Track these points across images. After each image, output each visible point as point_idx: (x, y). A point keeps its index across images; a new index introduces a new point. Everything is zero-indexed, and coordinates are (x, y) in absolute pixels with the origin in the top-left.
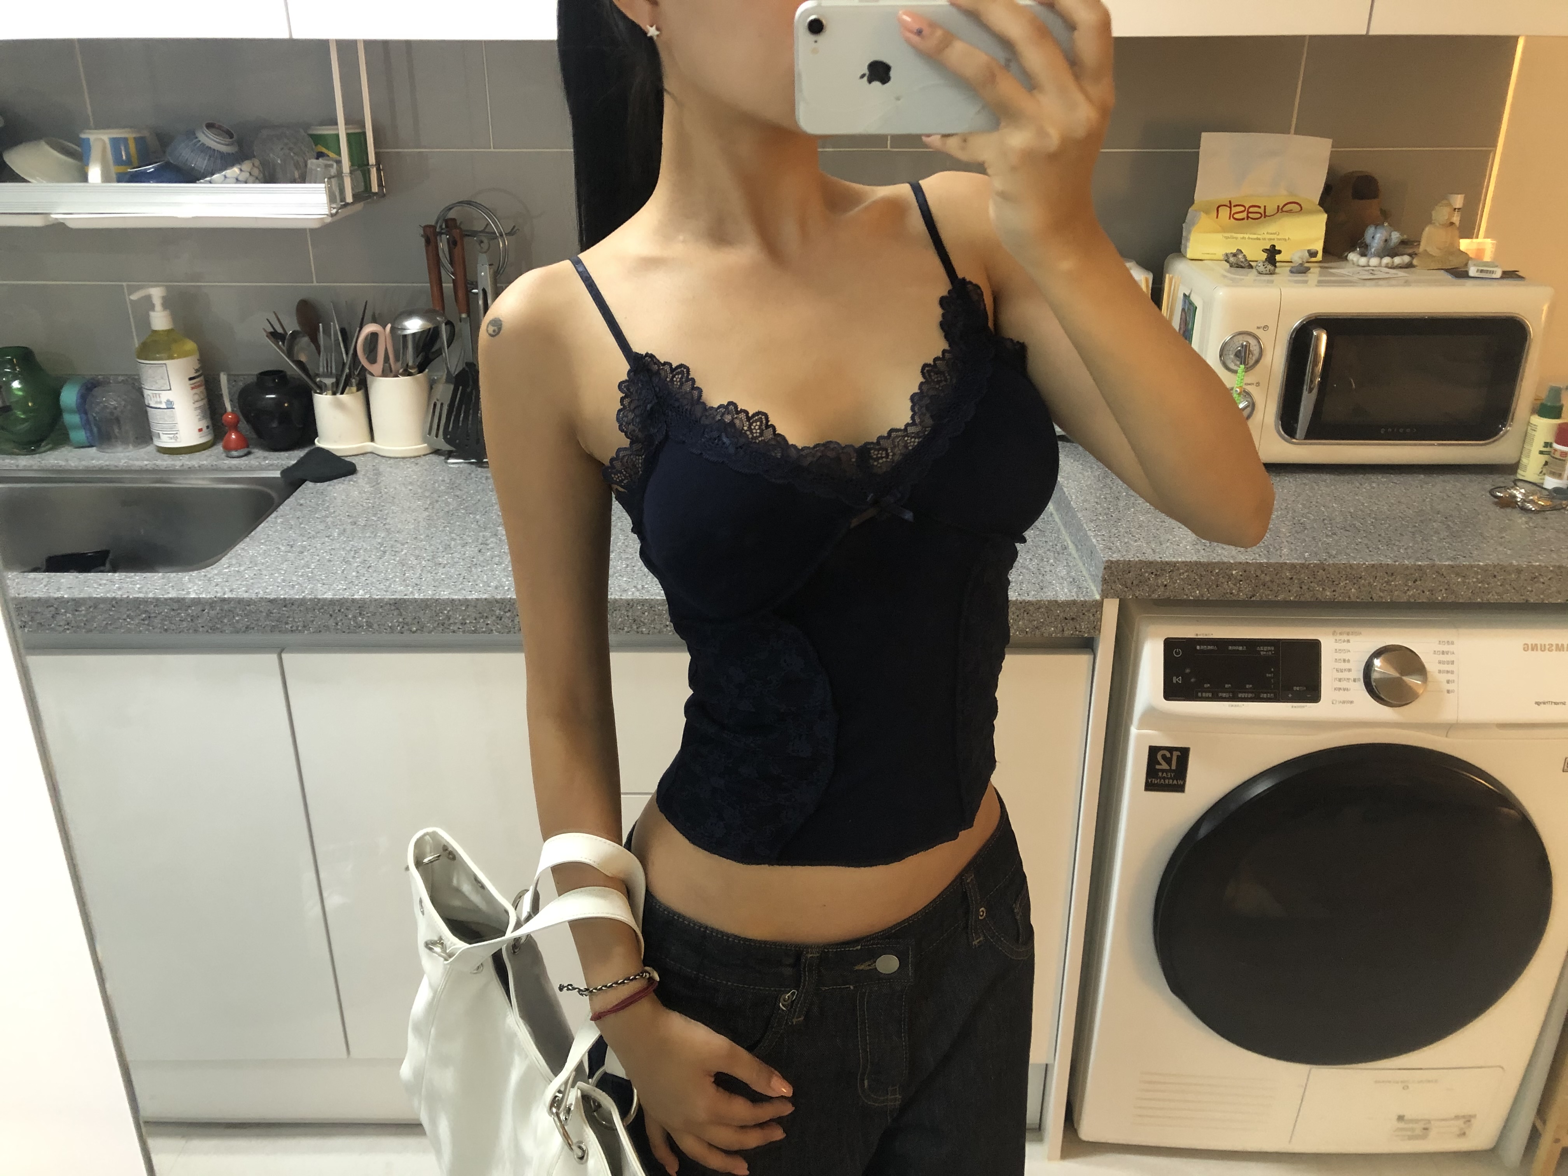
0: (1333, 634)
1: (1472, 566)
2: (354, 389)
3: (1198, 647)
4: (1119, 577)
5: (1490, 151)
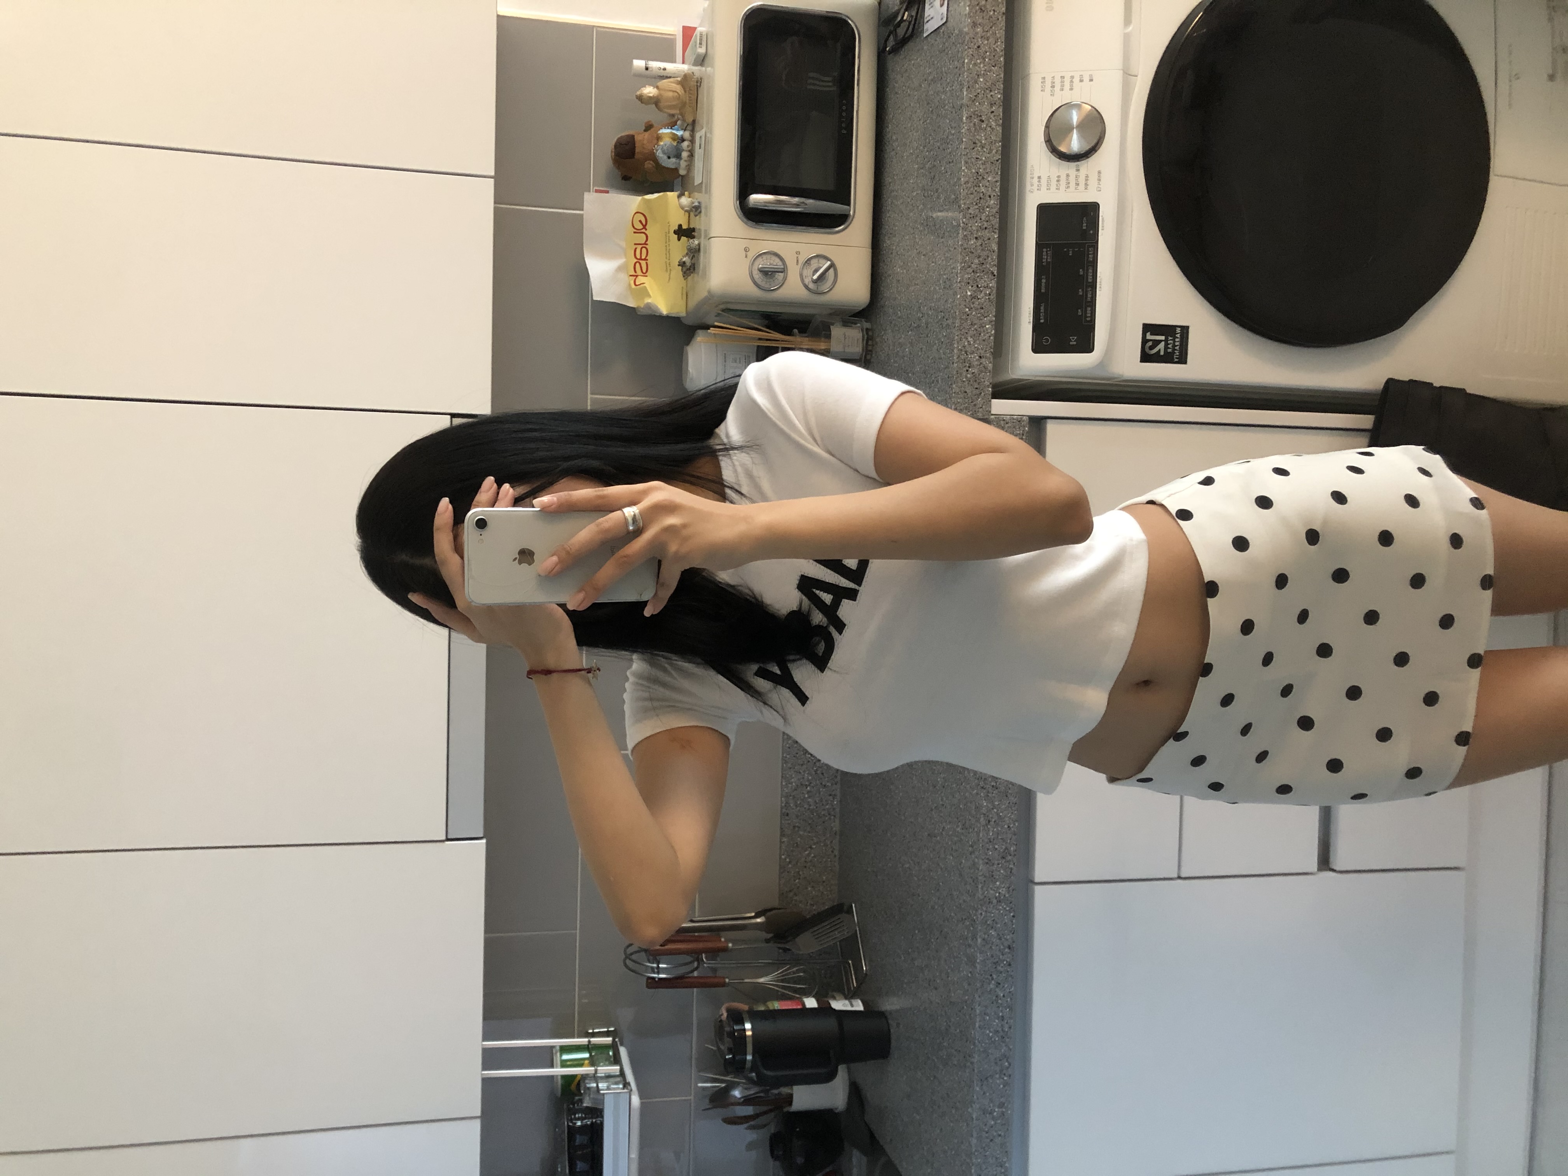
1: (968, 70)
3: (1042, 321)
4: (970, 401)
5: (596, 30)
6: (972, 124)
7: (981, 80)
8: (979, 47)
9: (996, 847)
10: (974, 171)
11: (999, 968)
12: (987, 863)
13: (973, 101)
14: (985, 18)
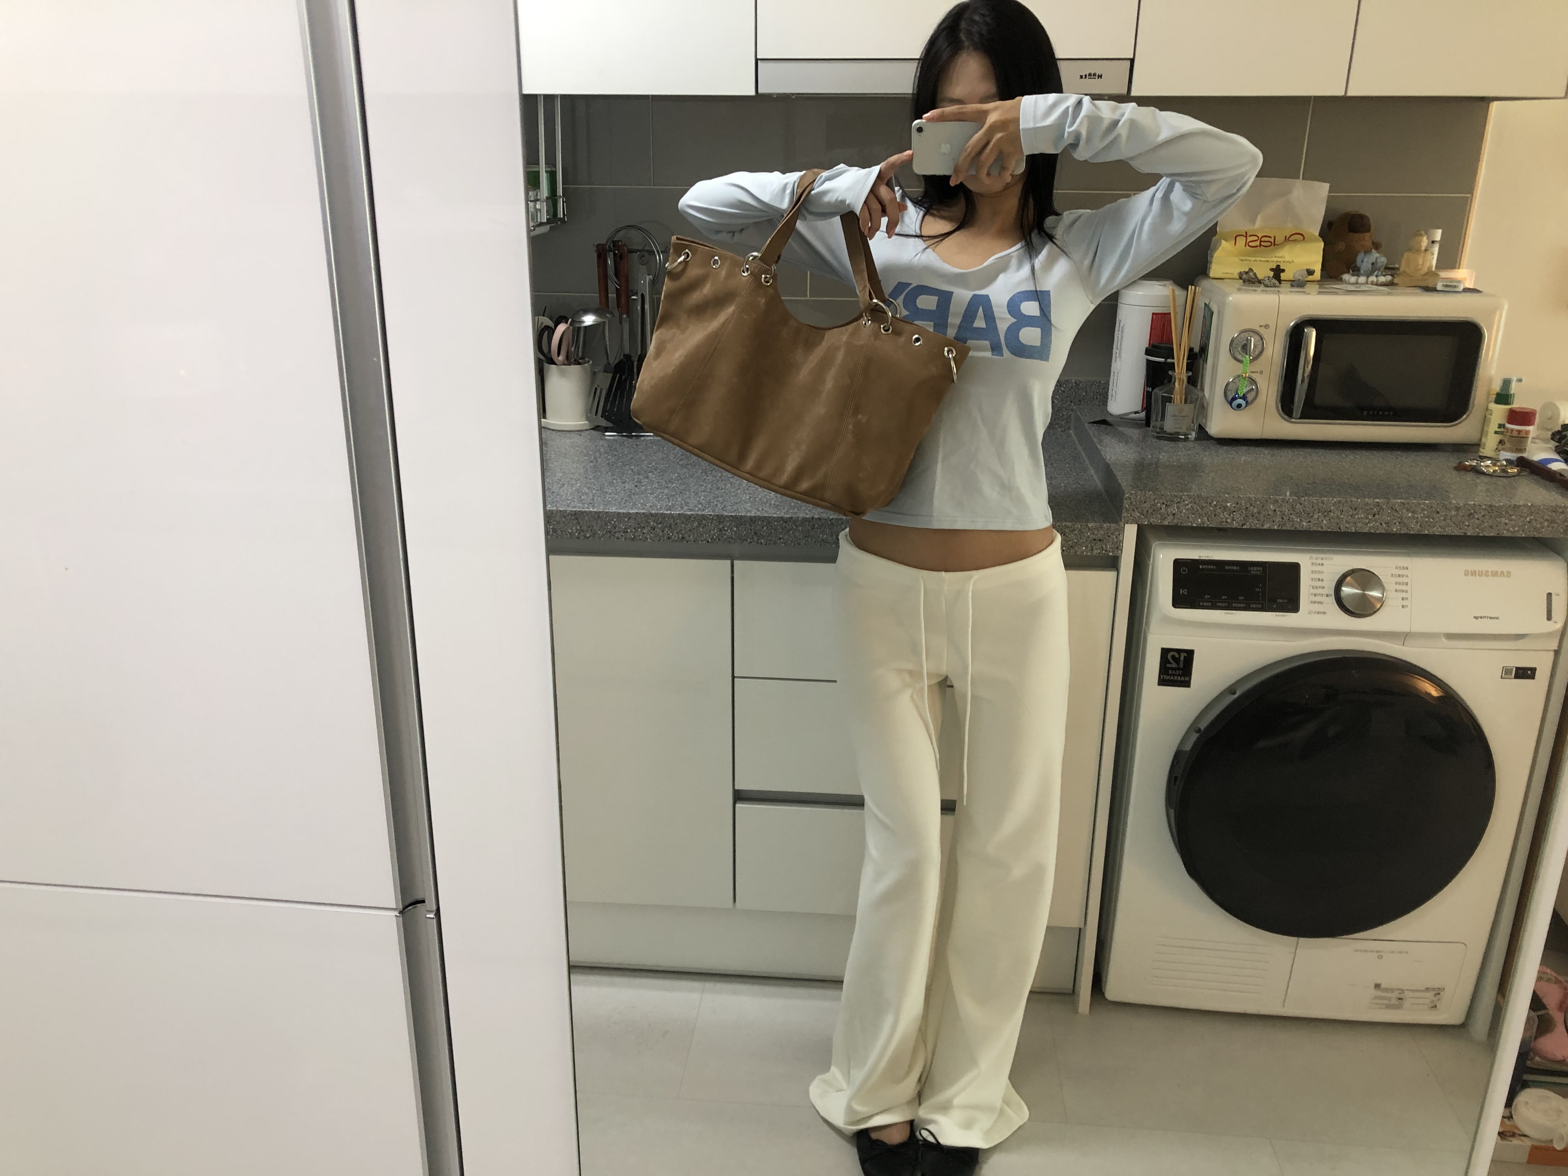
0: (1310, 559)
1: (1419, 504)
3: (1201, 567)
4: (1137, 506)
5: (1468, 197)
6: (1372, 507)
7: (1410, 515)
8: (1438, 512)
9: (765, 528)
10: (1332, 508)
11: (666, 530)
12: (752, 520)
13: (1392, 508)
14: (1463, 518)
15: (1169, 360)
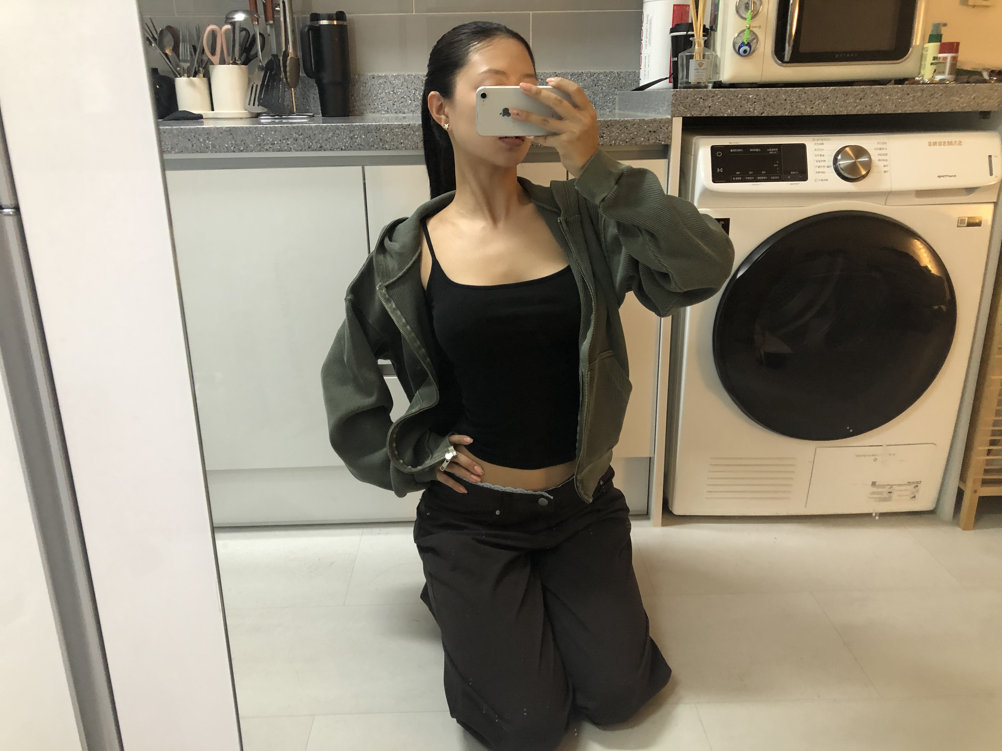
0: (813, 140)
2: (201, 75)
3: (731, 150)
4: (682, 101)
8: (908, 94)
12: (377, 128)
15: (690, 33)
